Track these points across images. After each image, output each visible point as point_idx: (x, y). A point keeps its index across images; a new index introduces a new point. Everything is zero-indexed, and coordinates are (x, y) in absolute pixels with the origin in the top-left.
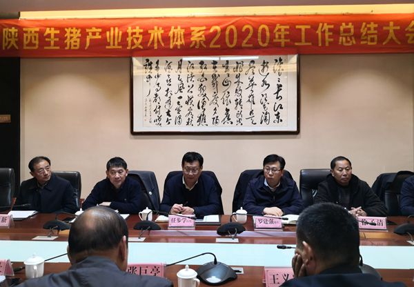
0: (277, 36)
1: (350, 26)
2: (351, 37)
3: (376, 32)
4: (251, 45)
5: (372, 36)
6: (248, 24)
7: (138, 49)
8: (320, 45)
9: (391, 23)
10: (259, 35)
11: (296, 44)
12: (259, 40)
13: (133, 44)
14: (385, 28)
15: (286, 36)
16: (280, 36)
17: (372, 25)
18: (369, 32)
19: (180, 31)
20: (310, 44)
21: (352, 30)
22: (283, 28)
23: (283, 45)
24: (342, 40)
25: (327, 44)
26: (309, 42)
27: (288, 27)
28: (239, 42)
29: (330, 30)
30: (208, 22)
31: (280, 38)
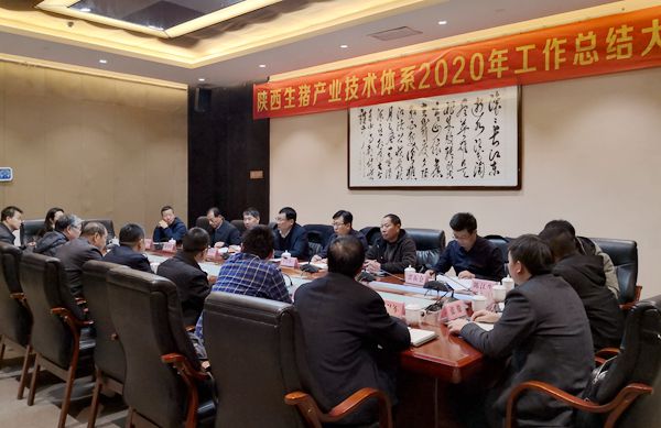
0: (493, 65)
1: (592, 37)
2: (591, 51)
3: (630, 38)
4: (463, 81)
5: (623, 46)
6: (459, 55)
7: (354, 100)
8: (547, 68)
9: (655, 22)
10: (472, 67)
11: (516, 72)
12: (472, 72)
13: (350, 95)
14: (644, 31)
15: (504, 64)
16: (496, 64)
17: (624, 30)
18: (618, 41)
19: (391, 75)
20: (534, 69)
21: (594, 42)
22: (500, 52)
23: (499, 76)
24: (579, 58)
25: (557, 67)
26: (533, 66)
27: (506, 51)
28: (450, 79)
29: (561, 47)
30: (416, 60)
31: (496, 66)
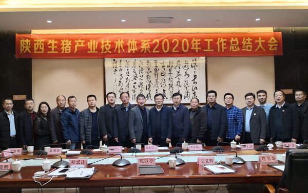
0: (193, 46)
1: (236, 40)
2: (237, 46)
3: (251, 43)
4: (177, 51)
5: (249, 46)
6: (176, 38)
7: (108, 53)
8: (219, 51)
9: (260, 38)
10: (183, 45)
11: (205, 50)
12: (183, 48)
13: (105, 50)
14: (256, 41)
15: (199, 46)
16: (195, 45)
17: (249, 40)
18: (247, 43)
19: (134, 43)
20: (213, 50)
21: (238, 43)
22: (197, 41)
23: (197, 51)
24: (232, 48)
25: (223, 51)
26: (212, 49)
27: (200, 40)
28: (171, 49)
29: (224, 42)
30: (151, 37)
31: (195, 47)
